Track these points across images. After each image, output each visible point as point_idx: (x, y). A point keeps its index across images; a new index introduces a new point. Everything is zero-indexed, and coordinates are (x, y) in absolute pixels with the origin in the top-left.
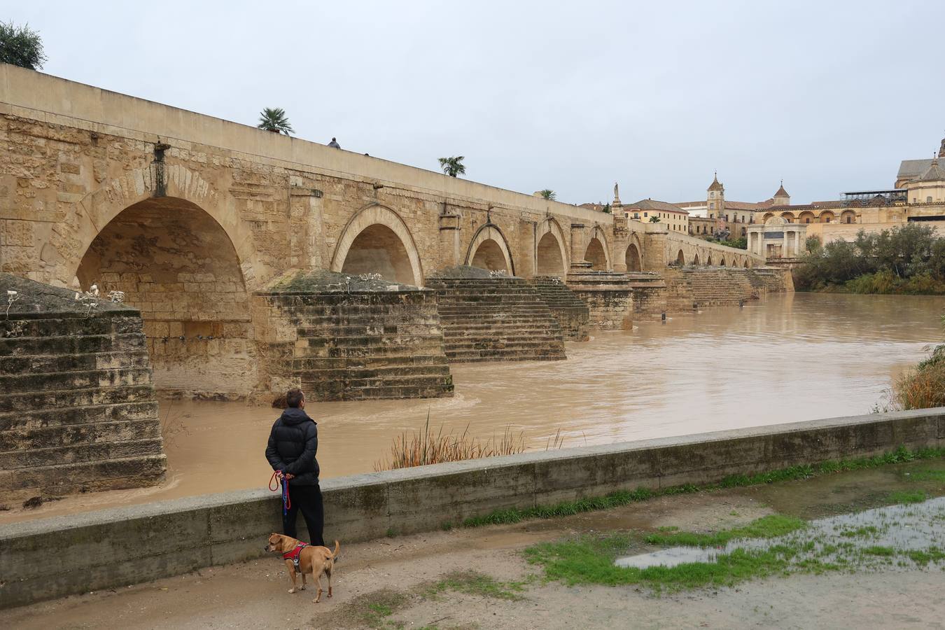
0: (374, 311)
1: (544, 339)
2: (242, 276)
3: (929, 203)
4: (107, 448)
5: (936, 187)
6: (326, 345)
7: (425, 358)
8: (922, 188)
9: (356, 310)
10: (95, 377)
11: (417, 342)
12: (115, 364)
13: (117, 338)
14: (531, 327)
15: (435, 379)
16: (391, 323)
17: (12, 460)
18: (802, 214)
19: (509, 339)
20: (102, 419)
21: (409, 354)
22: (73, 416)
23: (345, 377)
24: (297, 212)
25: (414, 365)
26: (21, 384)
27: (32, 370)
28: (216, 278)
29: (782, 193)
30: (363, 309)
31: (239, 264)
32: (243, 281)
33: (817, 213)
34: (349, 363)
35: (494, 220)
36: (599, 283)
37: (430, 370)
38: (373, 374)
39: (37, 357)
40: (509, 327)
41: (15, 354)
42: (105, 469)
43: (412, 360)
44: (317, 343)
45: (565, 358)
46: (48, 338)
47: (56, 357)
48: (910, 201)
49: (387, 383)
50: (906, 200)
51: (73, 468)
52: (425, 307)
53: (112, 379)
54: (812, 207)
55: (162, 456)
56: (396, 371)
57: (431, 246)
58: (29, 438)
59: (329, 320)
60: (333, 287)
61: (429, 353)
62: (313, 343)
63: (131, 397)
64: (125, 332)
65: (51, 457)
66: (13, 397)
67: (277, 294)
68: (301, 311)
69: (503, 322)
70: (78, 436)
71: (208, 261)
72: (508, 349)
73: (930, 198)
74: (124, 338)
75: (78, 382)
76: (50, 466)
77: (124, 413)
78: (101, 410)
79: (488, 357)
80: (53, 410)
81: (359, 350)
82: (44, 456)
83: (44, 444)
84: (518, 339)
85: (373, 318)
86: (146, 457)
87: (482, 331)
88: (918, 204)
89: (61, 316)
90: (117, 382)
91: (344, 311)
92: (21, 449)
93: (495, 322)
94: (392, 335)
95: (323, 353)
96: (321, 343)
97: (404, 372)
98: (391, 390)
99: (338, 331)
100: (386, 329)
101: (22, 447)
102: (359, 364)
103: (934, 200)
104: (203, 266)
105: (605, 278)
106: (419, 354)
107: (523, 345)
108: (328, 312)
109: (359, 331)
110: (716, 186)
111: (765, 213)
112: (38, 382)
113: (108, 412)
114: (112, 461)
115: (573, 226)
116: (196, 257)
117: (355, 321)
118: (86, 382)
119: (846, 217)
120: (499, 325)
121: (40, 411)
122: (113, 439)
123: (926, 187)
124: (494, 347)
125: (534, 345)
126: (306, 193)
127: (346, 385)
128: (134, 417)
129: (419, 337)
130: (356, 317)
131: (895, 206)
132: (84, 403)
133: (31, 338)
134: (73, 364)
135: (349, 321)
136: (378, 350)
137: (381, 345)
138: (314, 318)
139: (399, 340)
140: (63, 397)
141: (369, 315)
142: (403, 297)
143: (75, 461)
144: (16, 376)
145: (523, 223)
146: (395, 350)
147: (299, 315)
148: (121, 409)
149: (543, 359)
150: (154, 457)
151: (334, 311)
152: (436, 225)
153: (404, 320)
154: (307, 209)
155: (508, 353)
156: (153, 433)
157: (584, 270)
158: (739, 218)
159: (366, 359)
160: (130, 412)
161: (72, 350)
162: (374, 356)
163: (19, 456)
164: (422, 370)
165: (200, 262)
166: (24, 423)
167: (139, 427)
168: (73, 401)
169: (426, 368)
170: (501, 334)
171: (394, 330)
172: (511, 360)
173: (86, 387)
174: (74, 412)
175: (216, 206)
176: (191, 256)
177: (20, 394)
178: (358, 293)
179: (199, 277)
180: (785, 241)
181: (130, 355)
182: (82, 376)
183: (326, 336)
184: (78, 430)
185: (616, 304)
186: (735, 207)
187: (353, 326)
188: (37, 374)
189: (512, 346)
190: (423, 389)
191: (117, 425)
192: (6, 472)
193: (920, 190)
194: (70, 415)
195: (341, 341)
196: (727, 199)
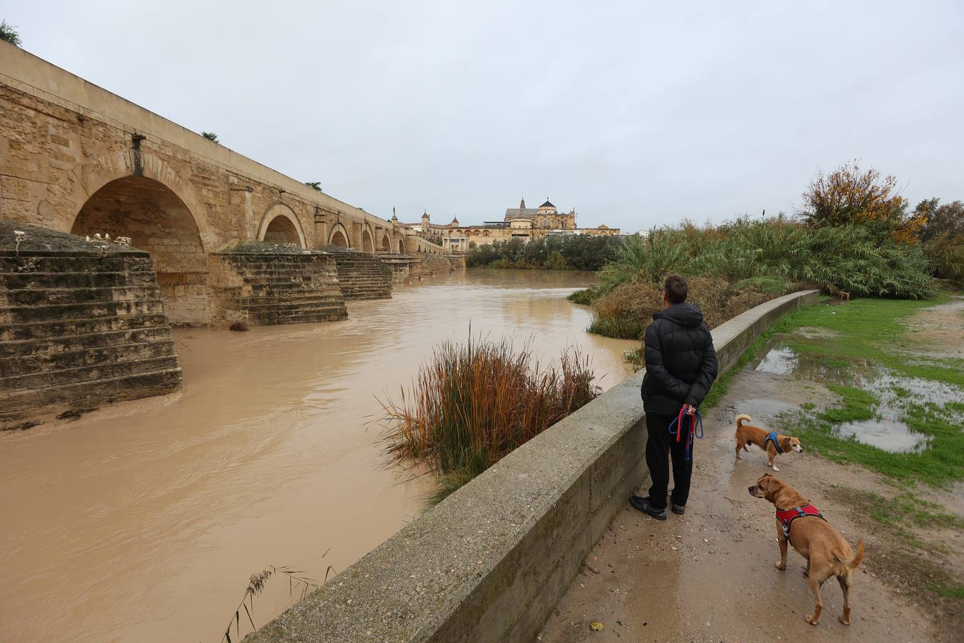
0: (295, 267)
1: (380, 287)
2: (201, 241)
3: (519, 229)
4: (129, 366)
5: (523, 221)
6: (264, 289)
7: (329, 297)
9: (283, 266)
10: (112, 307)
11: (324, 286)
12: (130, 297)
13: (130, 275)
14: (372, 280)
15: (337, 309)
16: (307, 275)
17: (36, 381)
18: (466, 231)
19: (359, 287)
20: (122, 342)
21: (319, 294)
22: (95, 340)
23: (278, 309)
24: (236, 200)
25: (323, 301)
26: (39, 314)
27: (49, 302)
28: (180, 242)
29: (455, 221)
30: (288, 266)
31: (199, 233)
32: (201, 245)
33: (473, 231)
34: (280, 300)
35: (341, 221)
36: (391, 259)
37: (333, 304)
38: (296, 307)
39: (52, 290)
40: (359, 281)
41: (29, 287)
42: (129, 383)
43: (321, 298)
44: (257, 288)
45: (391, 298)
46: (62, 273)
47: (72, 290)
48: (512, 227)
49: (306, 312)
50: (510, 226)
51: (99, 384)
52: (328, 265)
53: (128, 308)
54: (470, 228)
55: (179, 369)
56: (311, 305)
57: (310, 232)
58: (52, 361)
59: (265, 272)
60: (266, 251)
61: (332, 293)
62: (254, 288)
63: (147, 324)
64: (137, 270)
65: (76, 375)
66: (31, 326)
67: (227, 254)
68: (246, 267)
69: (356, 277)
70: (100, 357)
71: (173, 230)
72: (360, 293)
73: (520, 226)
74: (137, 275)
75: (96, 312)
76: (75, 383)
77: (142, 336)
78: (121, 335)
79: (348, 298)
80: (74, 336)
81: (287, 292)
82: (69, 376)
83: (68, 365)
84: (365, 287)
85: (295, 271)
86: (164, 371)
87: (344, 283)
88: (515, 229)
89: (74, 254)
90: (133, 311)
91: (275, 266)
92: (45, 370)
93: (352, 277)
94: (308, 282)
95: (262, 294)
96: (261, 287)
97: (317, 305)
98: (309, 317)
99: (272, 279)
100: (304, 279)
101: (45, 369)
102: (287, 301)
104: (170, 233)
105: (395, 257)
106: (326, 294)
107: (368, 291)
108: (264, 267)
109: (286, 280)
110: (425, 216)
111: (449, 230)
112: (57, 312)
113: (127, 336)
114: (135, 375)
115: (377, 228)
116: (163, 227)
117: (283, 273)
118: (105, 311)
119: (485, 233)
120: (354, 279)
121: (61, 337)
122: (134, 358)
123: (519, 221)
124: (351, 292)
125: (374, 291)
126: (242, 188)
127: (279, 315)
128: (151, 339)
129: (325, 284)
130: (284, 270)
131: (505, 229)
132: (104, 329)
133: (45, 273)
134: (90, 296)
135: (279, 274)
136: (300, 292)
137: (301, 289)
138: (255, 271)
139: (312, 286)
140: (83, 325)
141: (293, 269)
142: (315, 258)
143: (100, 378)
144: (33, 307)
145: (354, 223)
146: (311, 292)
147: (244, 269)
148: (139, 333)
149: (379, 298)
150: (171, 370)
151: (269, 266)
152: (313, 220)
153: (315, 272)
154: (243, 200)
155: (359, 295)
156: (169, 351)
157: (383, 252)
158: (436, 232)
159: (291, 297)
160: (147, 335)
161: (88, 284)
162: (296, 296)
163: (43, 377)
164: (328, 304)
165: (167, 230)
166: (46, 348)
167: (156, 347)
168: (93, 328)
169: (330, 303)
170: (355, 284)
171: (309, 279)
172: (362, 299)
173: (104, 316)
174: (95, 337)
175: (180, 190)
176: (159, 226)
177: (38, 322)
178: (284, 255)
179: (166, 241)
180: (460, 244)
181: (144, 290)
182: (99, 307)
183: (264, 283)
184: (100, 352)
185: (401, 271)
186: (435, 227)
187: (282, 276)
188: (54, 305)
189: (361, 291)
190: (329, 316)
191: (136, 347)
192: (32, 391)
194: (92, 340)
195: (274, 286)
196: (431, 222)
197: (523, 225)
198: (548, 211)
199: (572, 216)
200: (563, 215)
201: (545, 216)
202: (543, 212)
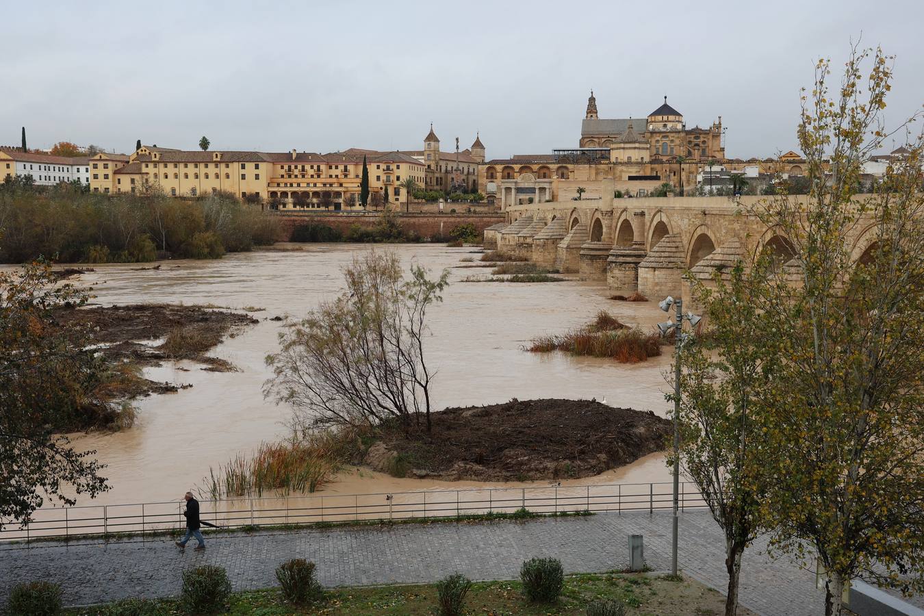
3: (629, 163)
5: (635, 148)
8: (624, 148)
18: (521, 169)
48: (613, 159)
50: (609, 158)
54: (518, 160)
73: (629, 158)
88: (620, 163)
103: (633, 160)
110: (431, 137)
111: (487, 166)
119: (560, 172)
123: (627, 148)
131: (601, 164)
180: (537, 196)
193: (622, 150)
196: (441, 150)
197: (635, 155)
198: (669, 125)
199: (715, 132)
200: (697, 132)
201: (665, 135)
202: (660, 127)
